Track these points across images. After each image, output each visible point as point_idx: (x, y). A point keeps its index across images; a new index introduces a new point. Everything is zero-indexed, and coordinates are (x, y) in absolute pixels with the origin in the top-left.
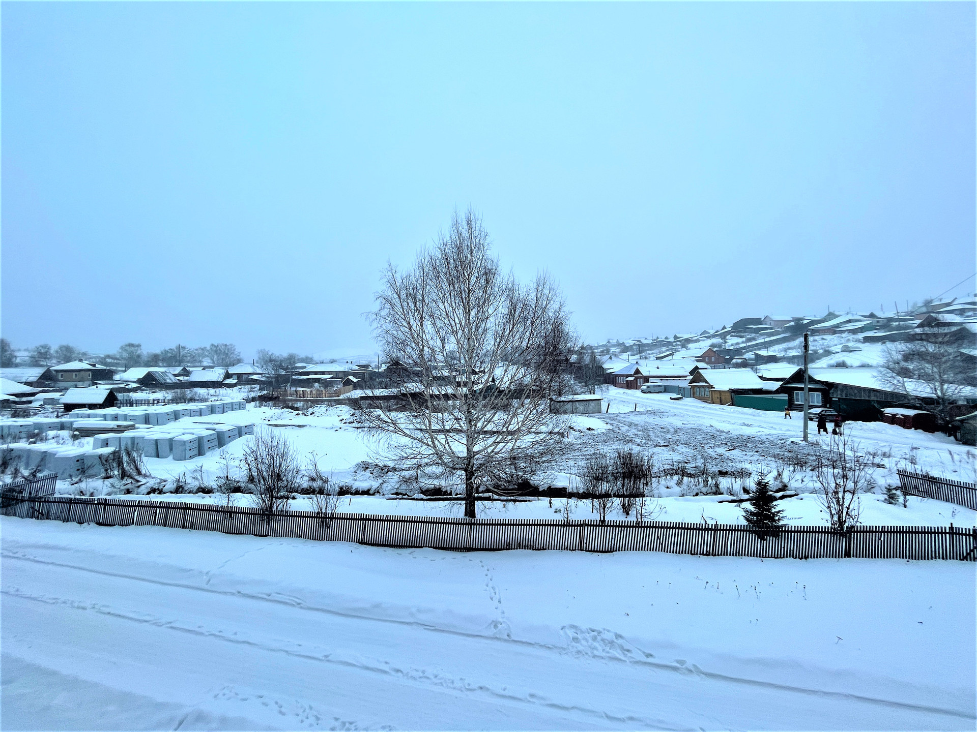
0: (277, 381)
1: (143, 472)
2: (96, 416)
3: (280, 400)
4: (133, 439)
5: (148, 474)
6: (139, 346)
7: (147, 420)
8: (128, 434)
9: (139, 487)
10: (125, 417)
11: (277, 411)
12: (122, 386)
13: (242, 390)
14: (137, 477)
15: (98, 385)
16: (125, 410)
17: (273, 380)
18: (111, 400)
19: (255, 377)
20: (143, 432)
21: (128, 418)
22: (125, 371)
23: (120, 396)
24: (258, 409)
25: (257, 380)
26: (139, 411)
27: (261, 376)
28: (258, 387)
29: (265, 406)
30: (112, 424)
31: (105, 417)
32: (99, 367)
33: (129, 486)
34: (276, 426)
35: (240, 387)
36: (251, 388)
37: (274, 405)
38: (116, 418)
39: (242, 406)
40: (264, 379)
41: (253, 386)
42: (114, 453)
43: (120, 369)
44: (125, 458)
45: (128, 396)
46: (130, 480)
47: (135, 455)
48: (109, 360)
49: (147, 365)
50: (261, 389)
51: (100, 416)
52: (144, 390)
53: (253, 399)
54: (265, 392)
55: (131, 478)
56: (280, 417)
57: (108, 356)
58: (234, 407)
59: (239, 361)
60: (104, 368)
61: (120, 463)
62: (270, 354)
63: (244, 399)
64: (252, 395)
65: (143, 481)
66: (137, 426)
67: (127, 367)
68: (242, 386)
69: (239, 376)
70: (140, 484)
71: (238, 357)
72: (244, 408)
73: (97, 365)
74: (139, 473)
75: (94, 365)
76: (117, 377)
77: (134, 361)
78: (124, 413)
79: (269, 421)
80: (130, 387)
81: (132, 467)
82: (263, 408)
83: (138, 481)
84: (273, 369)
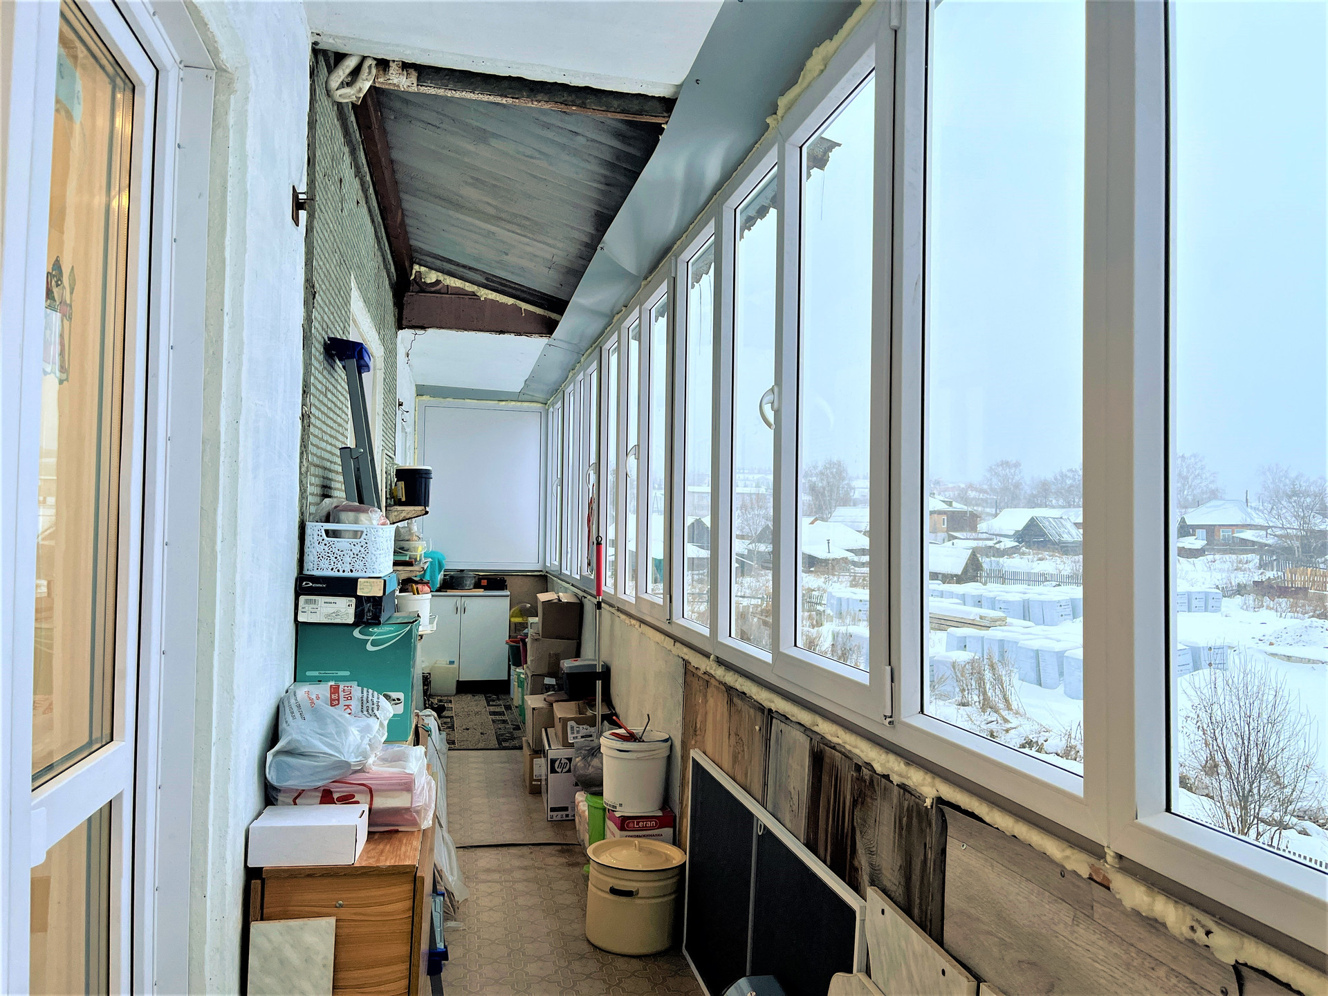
0: (1306, 548)
1: (1014, 706)
2: (952, 595)
3: (1310, 596)
4: (1002, 642)
5: (1021, 711)
6: (1017, 465)
7: (1025, 611)
8: (996, 633)
9: (1007, 731)
10: (993, 603)
11: (1292, 623)
12: (990, 543)
13: (1217, 565)
14: (1005, 713)
15: (955, 541)
16: (993, 589)
17: (1297, 544)
18: (972, 571)
19: (1248, 535)
20: (1017, 631)
21: (997, 606)
22: (996, 515)
23: (986, 562)
24: (1250, 615)
25: (1253, 543)
26: (1014, 593)
27: (1263, 533)
28: (1255, 559)
29: (1268, 608)
30: (973, 612)
31: (963, 598)
32: (958, 506)
33: (993, 726)
34: (1289, 658)
35: (1210, 557)
36: (1240, 562)
37: (1293, 608)
38: (979, 602)
39: (1211, 602)
40: (1270, 541)
41: (1244, 557)
42: (972, 662)
43: (988, 510)
44: (988, 675)
45: (998, 563)
46: (994, 717)
47: (1002, 671)
48: (972, 494)
49: (1032, 503)
50: (1263, 566)
51: (958, 596)
52: (1024, 554)
53: (1240, 590)
54: (1270, 574)
55: (996, 712)
56: (1299, 639)
57: (971, 487)
58: (1194, 603)
59: (1214, 495)
60: (965, 508)
61: (981, 681)
62: (1293, 475)
63: (1217, 587)
64: (1241, 578)
65: (1014, 722)
66: (1009, 620)
67: (998, 507)
68: (1217, 557)
69: (1211, 530)
70: (1009, 726)
71: (1212, 486)
72: (1216, 609)
73: (954, 504)
74: (1009, 707)
75: (950, 504)
76: (982, 526)
77: (1009, 496)
78: (992, 595)
79: (1271, 644)
80: (1002, 546)
81: (998, 692)
82: (1264, 612)
83: (1006, 721)
84: (1297, 517)
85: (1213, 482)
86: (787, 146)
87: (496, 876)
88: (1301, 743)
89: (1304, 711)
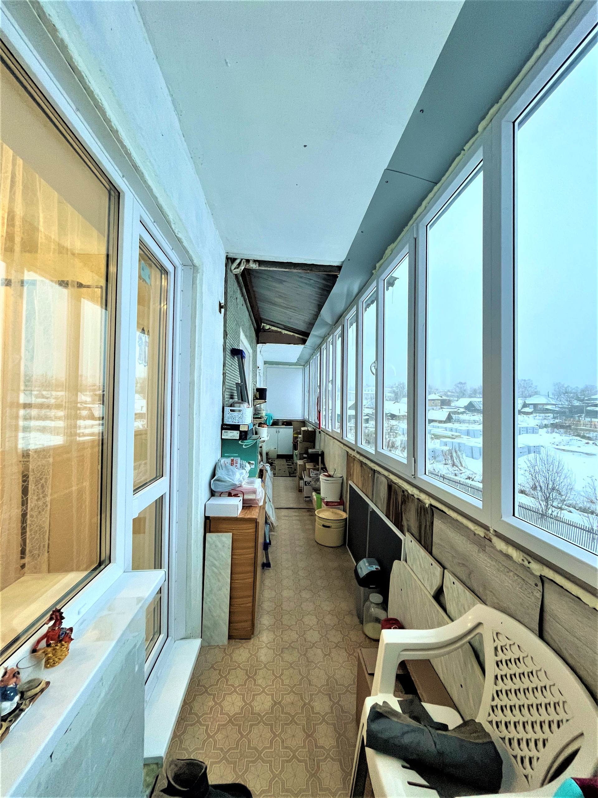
0: (571, 411)
1: (464, 465)
2: (442, 428)
3: (572, 428)
4: (459, 444)
5: (466, 467)
6: (465, 383)
7: (468, 433)
8: (457, 441)
9: (461, 474)
10: (456, 430)
11: (566, 438)
12: (455, 410)
13: (537, 417)
14: (460, 468)
15: (443, 409)
16: (456, 426)
17: (567, 410)
18: (449, 419)
19: (549, 407)
20: (465, 440)
21: (458, 431)
22: (457, 400)
23: (454, 416)
24: (549, 435)
25: (551, 410)
26: (464, 427)
27: (554, 406)
28: (551, 415)
29: (556, 432)
30: (449, 433)
31: (446, 429)
32: (444, 398)
33: (456, 472)
34: (564, 450)
35: (535, 415)
36: (546, 416)
37: (566, 433)
38: (451, 430)
39: (535, 431)
40: (557, 409)
41: (547, 415)
42: (449, 450)
43: (455, 399)
44: (454, 455)
45: (458, 417)
46: (457, 469)
47: (459, 453)
48: (449, 393)
49: (470, 397)
50: (554, 418)
51: (444, 428)
52: (467, 413)
53: (546, 426)
54: (557, 421)
55: (457, 467)
56: (568, 444)
57: (449, 391)
58: (529, 431)
59: (536, 393)
60: (447, 398)
61: (452, 457)
62: (566, 386)
63: (537, 425)
64: (546, 422)
65: (464, 470)
66: (462, 436)
67: (459, 398)
68: (537, 415)
69: (535, 405)
70: (462, 472)
71: (536, 390)
72: (537, 433)
73: (443, 397)
74: (462, 466)
75: (441, 397)
76: (453, 404)
77: (462, 394)
78: (456, 428)
79: (557, 445)
80: (459, 411)
81: (458, 460)
82: (554, 434)
83: (461, 470)
84: (567, 401)
85: (535, 389)
86: (380, 280)
87: (287, 518)
88: (569, 481)
89: (570, 469)
